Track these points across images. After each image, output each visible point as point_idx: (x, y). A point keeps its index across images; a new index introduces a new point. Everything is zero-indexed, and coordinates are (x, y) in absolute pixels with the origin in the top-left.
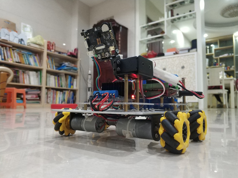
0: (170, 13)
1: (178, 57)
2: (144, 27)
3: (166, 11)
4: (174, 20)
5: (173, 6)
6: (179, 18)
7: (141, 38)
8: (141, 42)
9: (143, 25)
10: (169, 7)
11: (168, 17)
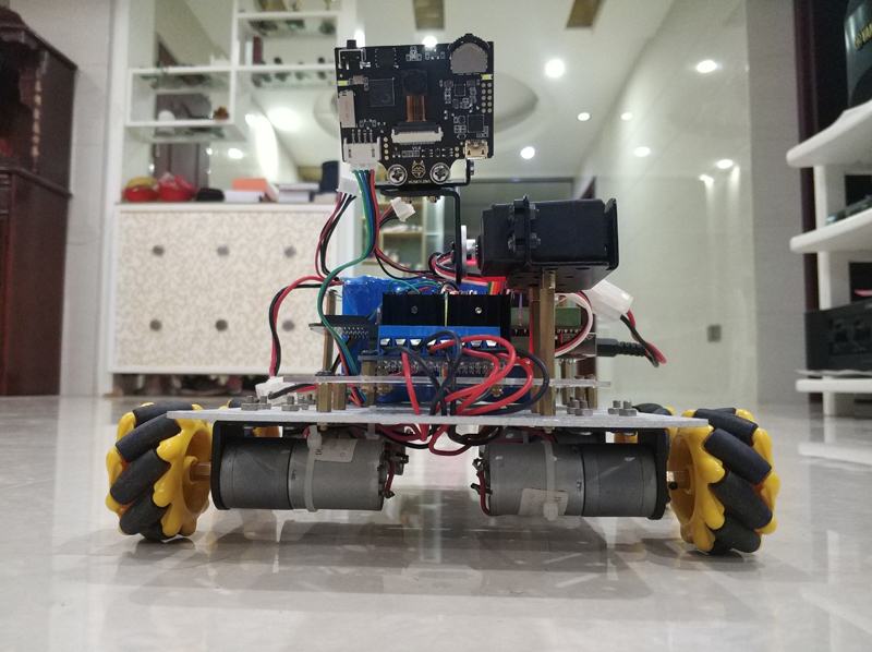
0: (249, 46)
1: (274, 212)
2: (145, 77)
3: (239, 38)
4: (266, 77)
5: (262, 25)
6: (282, 76)
7: (134, 118)
8: (132, 134)
9: (141, 67)
10: (248, 26)
11: (242, 60)
